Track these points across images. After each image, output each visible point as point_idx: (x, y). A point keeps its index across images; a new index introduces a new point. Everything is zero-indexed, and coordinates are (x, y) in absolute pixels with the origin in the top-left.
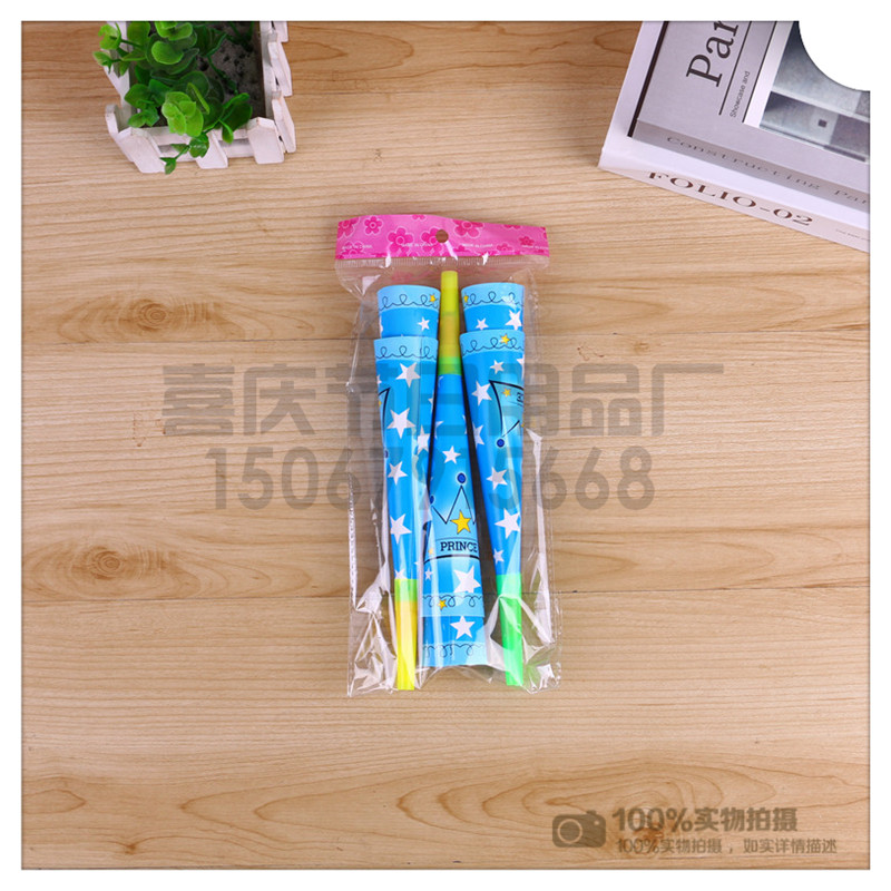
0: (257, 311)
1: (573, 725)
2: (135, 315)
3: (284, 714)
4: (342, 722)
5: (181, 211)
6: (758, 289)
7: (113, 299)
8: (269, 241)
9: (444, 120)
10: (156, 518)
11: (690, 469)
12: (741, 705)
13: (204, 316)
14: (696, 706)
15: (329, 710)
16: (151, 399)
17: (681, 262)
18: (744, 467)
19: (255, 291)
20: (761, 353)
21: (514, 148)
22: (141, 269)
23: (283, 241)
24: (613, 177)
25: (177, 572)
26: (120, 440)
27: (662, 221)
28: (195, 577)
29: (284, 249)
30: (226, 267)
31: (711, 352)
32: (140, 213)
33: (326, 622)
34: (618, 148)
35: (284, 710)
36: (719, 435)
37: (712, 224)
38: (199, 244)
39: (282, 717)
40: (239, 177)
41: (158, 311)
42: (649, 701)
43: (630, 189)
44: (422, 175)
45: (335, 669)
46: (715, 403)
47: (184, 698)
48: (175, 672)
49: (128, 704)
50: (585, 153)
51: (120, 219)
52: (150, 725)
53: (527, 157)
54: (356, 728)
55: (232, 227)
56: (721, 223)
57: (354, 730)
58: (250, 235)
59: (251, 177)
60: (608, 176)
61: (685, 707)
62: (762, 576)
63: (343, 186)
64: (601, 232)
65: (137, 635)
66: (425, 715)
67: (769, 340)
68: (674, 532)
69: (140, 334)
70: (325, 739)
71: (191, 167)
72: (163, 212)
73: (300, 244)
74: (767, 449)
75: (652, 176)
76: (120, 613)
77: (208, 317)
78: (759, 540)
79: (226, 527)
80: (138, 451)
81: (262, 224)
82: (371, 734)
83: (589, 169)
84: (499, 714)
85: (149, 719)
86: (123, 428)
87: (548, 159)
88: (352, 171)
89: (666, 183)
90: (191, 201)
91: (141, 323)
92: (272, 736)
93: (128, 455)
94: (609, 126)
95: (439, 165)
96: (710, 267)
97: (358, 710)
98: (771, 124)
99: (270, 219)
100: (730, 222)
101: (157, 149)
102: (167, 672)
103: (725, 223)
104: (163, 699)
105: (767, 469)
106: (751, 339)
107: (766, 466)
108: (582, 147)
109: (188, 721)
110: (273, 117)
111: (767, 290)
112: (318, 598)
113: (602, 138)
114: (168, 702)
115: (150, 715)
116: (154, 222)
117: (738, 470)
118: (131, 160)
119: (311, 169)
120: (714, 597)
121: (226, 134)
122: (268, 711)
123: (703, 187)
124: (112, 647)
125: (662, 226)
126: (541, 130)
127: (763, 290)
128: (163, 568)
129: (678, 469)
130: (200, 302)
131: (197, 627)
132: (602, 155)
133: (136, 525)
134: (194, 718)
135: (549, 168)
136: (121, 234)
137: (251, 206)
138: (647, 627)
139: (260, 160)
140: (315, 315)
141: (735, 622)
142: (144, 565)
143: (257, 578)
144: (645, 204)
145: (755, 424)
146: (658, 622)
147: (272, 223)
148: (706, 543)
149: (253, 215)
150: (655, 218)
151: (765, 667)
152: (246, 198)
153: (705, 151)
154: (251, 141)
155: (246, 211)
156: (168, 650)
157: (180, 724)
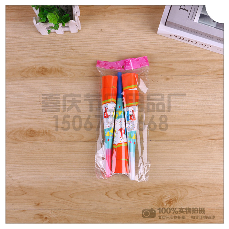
0: (71, 70)
2: (40, 71)
3: (77, 171)
4: (92, 173)
5: (52, 45)
6: (197, 64)
7: (34, 67)
8: (74, 52)
9: (118, 22)
10: (45, 121)
11: (180, 110)
12: (193, 170)
14: (181, 170)
15: (88, 170)
16: (44, 92)
17: (178, 58)
18: (194, 109)
19: (70, 65)
20: (198, 81)
21: (136, 29)
22: (41, 59)
23: (77, 52)
24: (161, 36)
25: (50, 135)
26: (36, 102)
27: (173, 47)
28: (54, 136)
29: (78, 54)
30: (63, 59)
31: (185, 80)
32: (42, 45)
33: (88, 148)
34: (162, 28)
36: (188, 101)
37: (186, 48)
38: (56, 53)
40: (66, 36)
41: (46, 70)
42: (170, 168)
43: (165, 39)
44: (113, 36)
45: (90, 160)
47: (51, 167)
48: (49, 160)
49: (38, 168)
50: (154, 30)
51: (36, 47)
52: (43, 174)
53: (139, 31)
55: (65, 48)
56: (188, 48)
58: (69, 51)
59: (70, 36)
60: (159, 36)
61: (179, 170)
62: (198, 137)
63: (93, 38)
64: (158, 50)
65: (40, 151)
67: (200, 77)
69: (41, 75)
70: (87, 177)
71: (54, 33)
72: (47, 45)
73: (82, 53)
74: (200, 105)
75: (171, 36)
76: (35, 145)
77: (58, 71)
78: (198, 128)
80: (40, 105)
81: (72, 48)
83: (155, 34)
85: (43, 172)
86: (37, 99)
87: (144, 32)
88: (95, 35)
89: (174, 38)
90: (55, 42)
91: (41, 72)
92: (74, 177)
93: (38, 106)
94: (159, 22)
95: (117, 33)
96: (185, 59)
98: (201, 22)
100: (191, 48)
101: (46, 28)
102: (47, 160)
105: (200, 110)
106: (196, 77)
107: (199, 109)
108: (153, 29)
109: (52, 173)
110: (75, 20)
111: (200, 65)
112: (86, 142)
113: (158, 27)
114: (47, 168)
115: (43, 171)
116: (45, 47)
117: (192, 110)
118: (39, 32)
119: (85, 34)
120: (186, 142)
121: (63, 24)
122: (73, 170)
123: (184, 38)
124: (33, 154)
125: (173, 49)
126: (143, 25)
127: (199, 65)
128: (46, 134)
129: (177, 110)
130: (56, 67)
131: (55, 149)
132: (158, 30)
133: (40, 123)
134: (54, 172)
135: (145, 34)
136: (37, 50)
137: (69, 43)
138: (169, 150)
139: (72, 32)
140: (85, 71)
141: (191, 148)
142: (42, 133)
143: (70, 137)
144: (169, 43)
145: (197, 99)
146: (172, 148)
147: (75, 48)
148: (184, 128)
149: (70, 46)
150: (171, 47)
151: (199, 160)
152: (68, 41)
153: (184, 29)
154: (69, 26)
155: (68, 45)
156: (48, 155)
157: (50, 173)
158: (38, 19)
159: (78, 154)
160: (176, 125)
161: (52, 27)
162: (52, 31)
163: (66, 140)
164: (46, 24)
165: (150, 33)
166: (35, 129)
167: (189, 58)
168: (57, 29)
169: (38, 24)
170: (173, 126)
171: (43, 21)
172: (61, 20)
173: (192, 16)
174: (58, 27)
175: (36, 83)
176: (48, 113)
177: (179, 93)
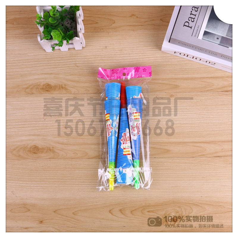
0: (75, 86)
2: (44, 87)
3: (81, 188)
5: (56, 62)
6: (201, 81)
7: (39, 83)
8: (78, 69)
9: (123, 39)
10: (49, 138)
11: (185, 127)
12: (197, 187)
14: (186, 187)
15: (92, 187)
17: (182, 75)
18: (198, 126)
19: (74, 81)
20: (203, 98)
21: (140, 46)
22: (46, 76)
23: (82, 69)
24: (165, 53)
25: (54, 152)
26: (40, 118)
27: (178, 64)
28: (58, 153)
29: (82, 71)
30: (67, 75)
32: (46, 62)
33: (91, 165)
34: (166, 45)
36: (192, 118)
37: (190, 65)
38: (61, 70)
40: (71, 53)
41: (50, 86)
42: (174, 186)
43: (169, 56)
44: (117, 53)
46: (191, 110)
47: (55, 184)
48: (53, 177)
49: (41, 185)
50: (158, 47)
51: (41, 64)
52: (46, 191)
53: (143, 48)
55: (69, 65)
56: (193, 65)
58: (73, 67)
59: (74, 53)
61: (183, 187)
62: (203, 154)
63: (97, 55)
64: (162, 67)
65: (43, 168)
67: (205, 94)
68: (180, 143)
69: (45, 92)
70: (91, 195)
71: (59, 51)
72: (52, 62)
73: (86, 70)
74: (204, 122)
75: (175, 52)
76: (39, 162)
77: (63, 88)
78: (202, 145)
80: (45, 121)
81: (76, 65)
83: (159, 51)
85: (46, 189)
86: (41, 116)
87: (149, 49)
88: (99, 52)
89: (178, 55)
90: (59, 59)
91: (46, 89)
92: (77, 194)
93: (42, 122)
94: (164, 39)
95: (121, 50)
96: (190, 76)
98: (204, 39)
99: (78, 64)
100: (195, 65)
101: (50, 45)
102: (51, 177)
105: (204, 127)
106: (200, 94)
108: (157, 46)
109: (56, 190)
110: (79, 37)
111: (204, 82)
112: (90, 159)
113: (162, 44)
114: (51, 185)
115: (46, 188)
116: (49, 64)
118: (44, 49)
119: (89, 51)
120: (191, 159)
121: (67, 42)
122: (76, 187)
123: (188, 55)
124: (37, 171)
125: (177, 66)
126: (147, 42)
128: (50, 151)
129: (181, 127)
130: (61, 84)
131: (59, 166)
132: (162, 47)
133: (44, 140)
136: (41, 67)
137: (74, 60)
138: (173, 167)
139: (76, 49)
140: (90, 87)
141: (196, 166)
142: (46, 150)
143: (74, 154)
144: (173, 60)
145: (201, 115)
146: (176, 166)
148: (189, 146)
149: (74, 63)
150: (176, 63)
151: (204, 177)
152: (73, 58)
153: (188, 46)
154: (74, 43)
155: (73, 61)
156: (51, 172)
157: (54, 191)
158: (43, 36)
159: (82, 171)
161: (57, 44)
162: (57, 48)
164: (51, 42)
165: (154, 50)
166: (39, 146)
167: (193, 75)
168: (61, 46)
169: (43, 41)
171: (47, 38)
172: (66, 37)
173: (196, 33)
174: (63, 44)
176: (52, 130)
177: (184, 110)
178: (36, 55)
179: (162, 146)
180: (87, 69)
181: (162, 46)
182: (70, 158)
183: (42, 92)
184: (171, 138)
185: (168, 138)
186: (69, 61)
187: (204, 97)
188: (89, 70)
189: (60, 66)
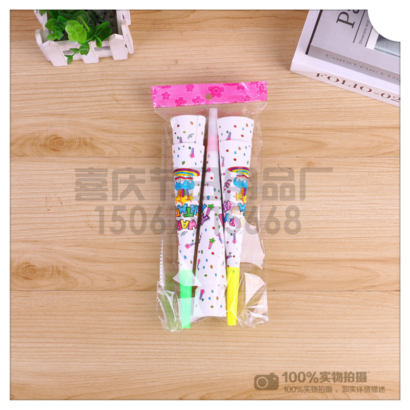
0: (112, 142)
1: (272, 361)
2: (48, 143)
3: (120, 352)
4: (151, 357)
5: (73, 90)
6: (372, 135)
7: (37, 134)
8: (119, 106)
9: (210, 46)
10: (56, 248)
11: (335, 228)
12: (360, 353)
13: (84, 144)
14: (337, 352)
15: (143, 350)
16: (55, 186)
17: (332, 121)
18: (364, 227)
19: (110, 131)
20: (373, 168)
21: (247, 60)
22: (52, 119)
23: (126, 106)
24: (297, 76)
25: (66, 276)
26: (38, 207)
27: (323, 99)
28: (75, 279)
29: (126, 110)
30: (96, 119)
31: (347, 167)
32: (53, 90)
33: (144, 304)
34: (300, 61)
35: (120, 350)
36: (351, 210)
37: (348, 101)
38: (82, 107)
39: (119, 354)
40: (104, 73)
41: (60, 141)
42: (312, 349)
43: (306, 82)
44: (199, 73)
45: (147, 329)
46: (349, 194)
47: (67, 343)
48: (64, 329)
49: (39, 345)
50: (283, 63)
51: (42, 93)
52: (50, 357)
53: (253, 65)
54: (158, 360)
55: (100, 98)
56: (354, 100)
57: (156, 361)
58: (109, 103)
59: (110, 73)
60: (295, 75)
61: (331, 352)
62: (372, 284)
63: (157, 78)
64: (291, 104)
65: (44, 309)
66: (195, 354)
67: (377, 161)
68: (326, 260)
69: (51, 153)
70: (142, 365)
71: (80, 62)
72: (64, 90)
73: (135, 108)
74: (376, 218)
75: (318, 75)
76: (36, 297)
77: (86, 144)
78: (371, 266)
79: (92, 253)
80: (48, 213)
81: (115, 97)
82: (166, 364)
83: (285, 72)
84: (233, 354)
85: (49, 353)
86: (40, 201)
87: (264, 66)
88: (163, 71)
89: (325, 79)
90: (79, 85)
91: (51, 147)
92: (113, 364)
93: (43, 215)
94: (295, 49)
95: (208, 69)
96: (347, 123)
97: (159, 351)
98: (380, 48)
99: (119, 95)
100: (359, 100)
101: (62, 52)
102: (60, 329)
103: (356, 100)
104: (57, 343)
105: (376, 229)
106: (369, 161)
107: (375, 227)
108: (282, 61)
109: (69, 355)
110: (122, 34)
111: (377, 136)
112: (140, 292)
113: (292, 56)
114: (59, 344)
115: (50, 351)
116: (59, 95)
117: (361, 229)
118: (49, 60)
119: (141, 70)
120: (347, 295)
121: (98, 44)
122: (112, 350)
123: (344, 82)
124: (31, 315)
125: (323, 102)
126: (261, 51)
127: (375, 135)
128: (59, 274)
129: (329, 228)
130: (82, 137)
131: (76, 306)
132: (292, 64)
133: (45, 252)
134: (73, 353)
135: (265, 70)
136: (42, 101)
137: (110, 88)
138: (311, 310)
139: (115, 58)
140: (142, 144)
141: (358, 308)
142: (49, 272)
143: (108, 280)
144: (314, 90)
145: (370, 205)
146: (318, 307)
147: (120, 97)
148: (343, 267)
149: (111, 92)
150: (319, 97)
151: (373, 332)
152: (107, 84)
153: (346, 62)
154: (111, 48)
155: (107, 90)
156: (60, 317)
157: (65, 356)
158: (46, 34)
159: (124, 316)
160: (327, 260)
161: (76, 50)
162: (76, 57)
163: (100, 288)
164: (64, 44)
165: (275, 68)
166: (35, 264)
167: (354, 122)
168: (86, 53)
169: (46, 43)
170: (321, 261)
171: (56, 37)
172: (94, 35)
173: (363, 37)
174: (89, 48)
175: (40, 167)
176: (63, 230)
177: (335, 194)
178: (32, 75)
179: (288, 267)
180: (136, 106)
181: (291, 62)
182: (100, 289)
183: (44, 153)
184: (308, 251)
185: (302, 252)
186: (99, 89)
187: (377, 168)
188: (140, 109)
189: (82, 99)
